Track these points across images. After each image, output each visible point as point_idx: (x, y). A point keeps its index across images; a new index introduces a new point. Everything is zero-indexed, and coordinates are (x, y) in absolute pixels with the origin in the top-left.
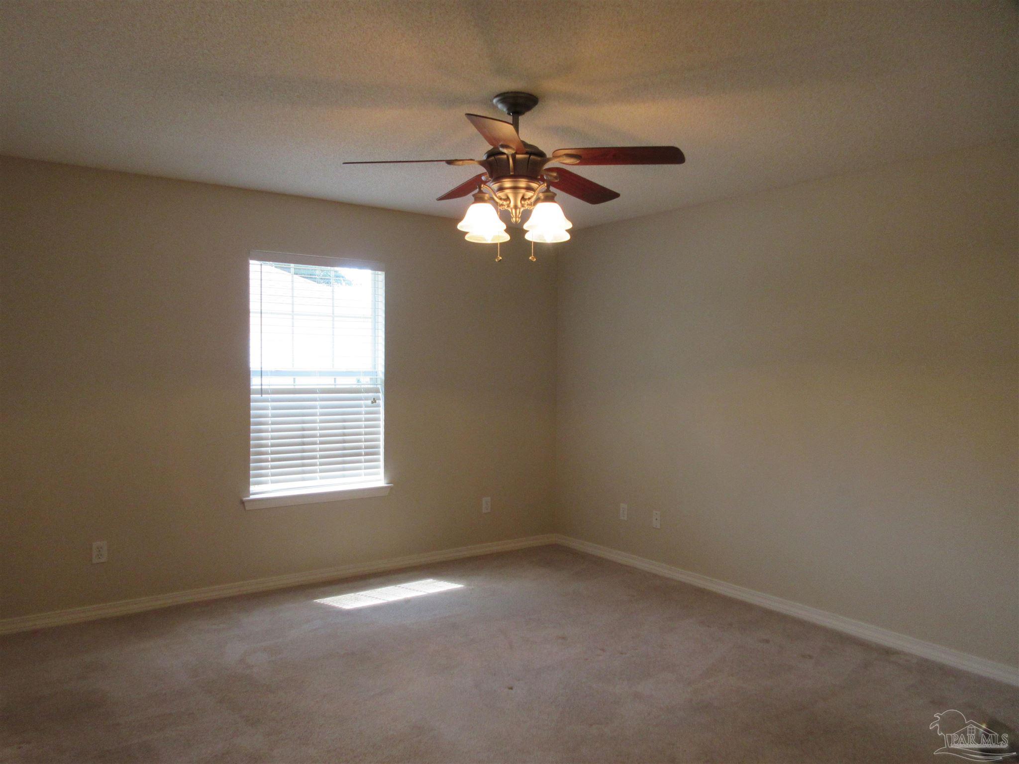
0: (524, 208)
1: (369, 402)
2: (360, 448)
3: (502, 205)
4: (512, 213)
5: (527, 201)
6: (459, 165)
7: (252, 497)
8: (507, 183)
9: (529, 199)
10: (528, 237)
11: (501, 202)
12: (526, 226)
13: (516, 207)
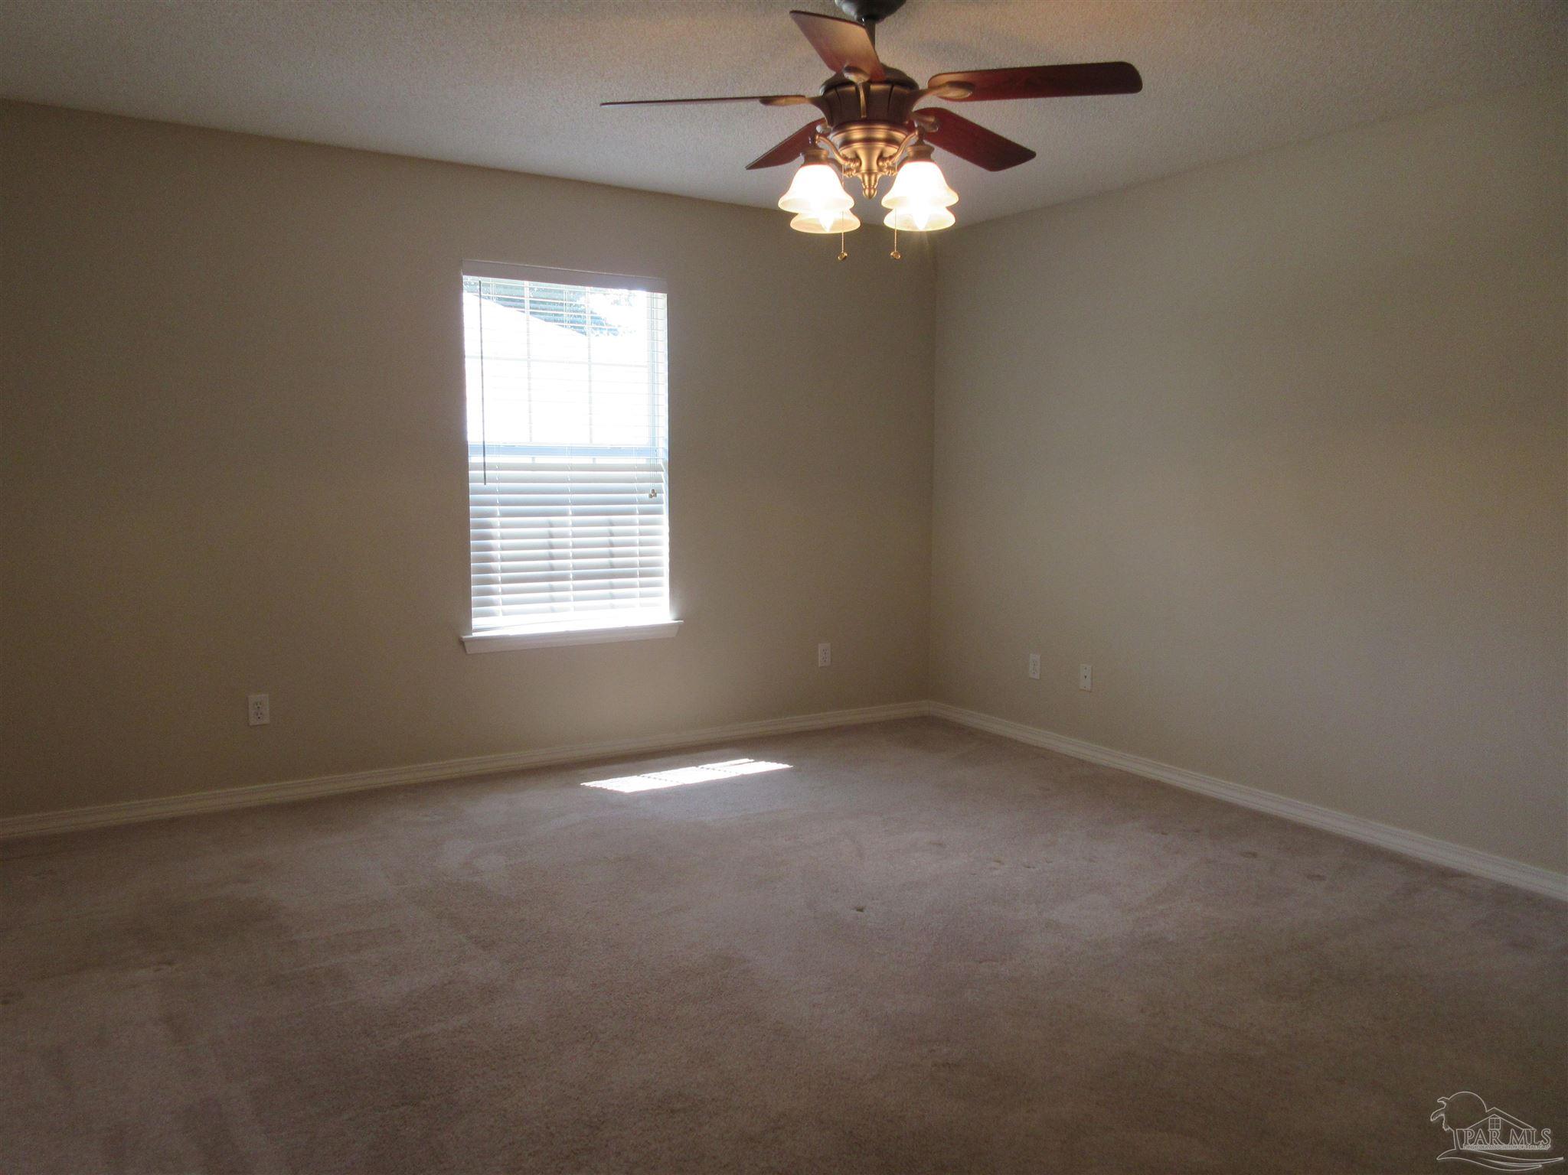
0: (884, 174)
1: (646, 496)
2: (633, 565)
3: (849, 169)
4: (864, 181)
5: (888, 161)
6: (782, 105)
7: (475, 635)
8: (857, 133)
9: (891, 157)
10: (889, 221)
11: (845, 164)
12: (885, 202)
13: (870, 172)
